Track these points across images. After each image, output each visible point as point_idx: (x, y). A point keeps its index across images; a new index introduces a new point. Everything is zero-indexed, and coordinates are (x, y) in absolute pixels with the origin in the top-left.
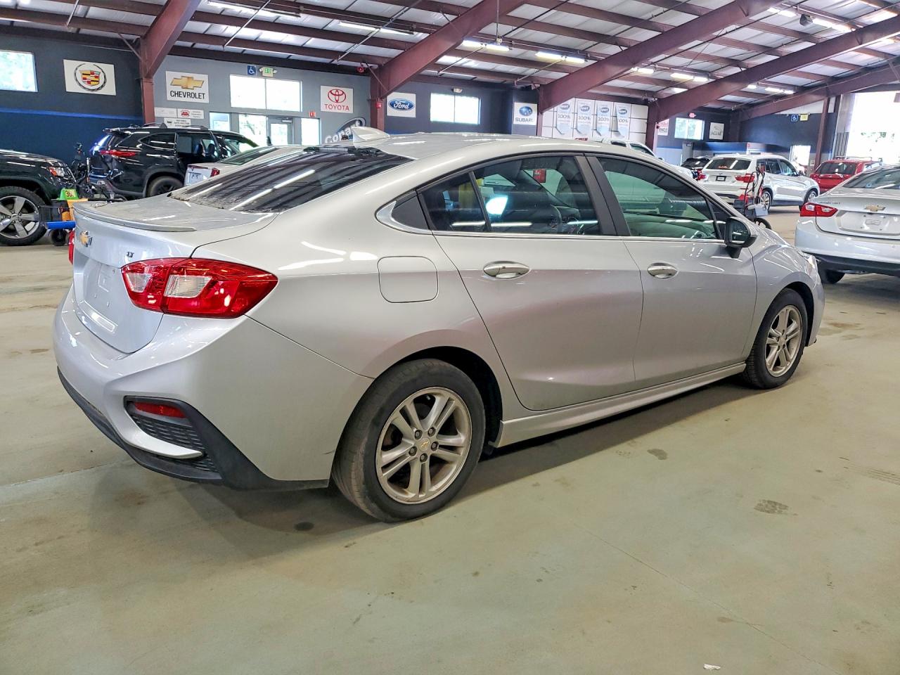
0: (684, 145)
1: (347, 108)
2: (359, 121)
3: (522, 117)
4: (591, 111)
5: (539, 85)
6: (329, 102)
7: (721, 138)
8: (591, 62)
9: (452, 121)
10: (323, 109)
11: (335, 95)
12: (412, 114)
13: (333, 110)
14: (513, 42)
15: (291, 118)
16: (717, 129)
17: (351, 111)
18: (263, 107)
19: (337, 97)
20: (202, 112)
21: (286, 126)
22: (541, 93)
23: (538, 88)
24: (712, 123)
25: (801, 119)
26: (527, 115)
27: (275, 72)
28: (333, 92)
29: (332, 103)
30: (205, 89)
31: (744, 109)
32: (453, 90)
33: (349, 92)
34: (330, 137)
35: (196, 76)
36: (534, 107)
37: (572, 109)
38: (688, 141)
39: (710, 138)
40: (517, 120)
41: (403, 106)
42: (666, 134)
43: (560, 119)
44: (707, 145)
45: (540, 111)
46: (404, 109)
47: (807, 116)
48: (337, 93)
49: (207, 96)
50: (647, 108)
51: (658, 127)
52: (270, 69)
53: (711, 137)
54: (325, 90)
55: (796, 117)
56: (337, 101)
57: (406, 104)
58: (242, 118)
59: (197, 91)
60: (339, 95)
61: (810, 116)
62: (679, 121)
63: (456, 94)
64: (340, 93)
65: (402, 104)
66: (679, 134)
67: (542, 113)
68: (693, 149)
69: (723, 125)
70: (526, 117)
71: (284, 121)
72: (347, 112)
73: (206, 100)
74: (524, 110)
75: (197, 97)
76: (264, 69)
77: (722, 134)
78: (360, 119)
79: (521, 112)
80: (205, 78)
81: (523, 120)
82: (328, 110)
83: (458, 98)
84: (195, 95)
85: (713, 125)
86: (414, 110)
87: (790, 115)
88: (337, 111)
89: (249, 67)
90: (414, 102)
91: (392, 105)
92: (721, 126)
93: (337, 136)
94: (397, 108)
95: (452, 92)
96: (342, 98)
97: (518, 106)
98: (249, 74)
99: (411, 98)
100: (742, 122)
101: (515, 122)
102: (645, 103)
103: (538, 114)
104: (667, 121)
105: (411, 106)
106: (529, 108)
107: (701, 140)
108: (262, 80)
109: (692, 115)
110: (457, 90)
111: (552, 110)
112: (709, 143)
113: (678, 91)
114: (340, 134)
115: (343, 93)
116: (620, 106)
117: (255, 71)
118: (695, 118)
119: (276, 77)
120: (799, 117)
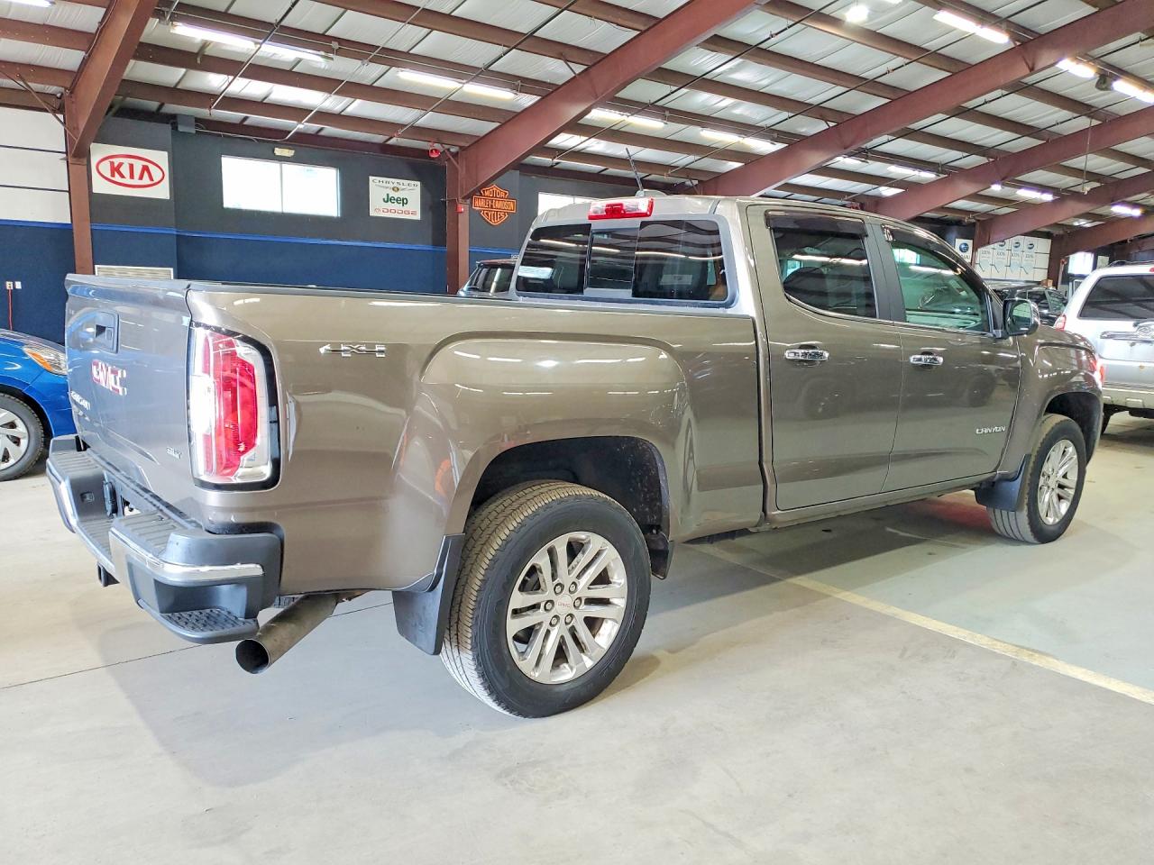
5: (975, 221)
22: (978, 230)
36: (970, 242)
37: (1006, 247)
45: (975, 249)
50: (1050, 241)
67: (977, 250)
70: (963, 253)
79: (961, 249)
97: (958, 242)
103: (973, 251)
106: (966, 244)
109: (1086, 248)
111: (983, 248)
118: (1087, 251)
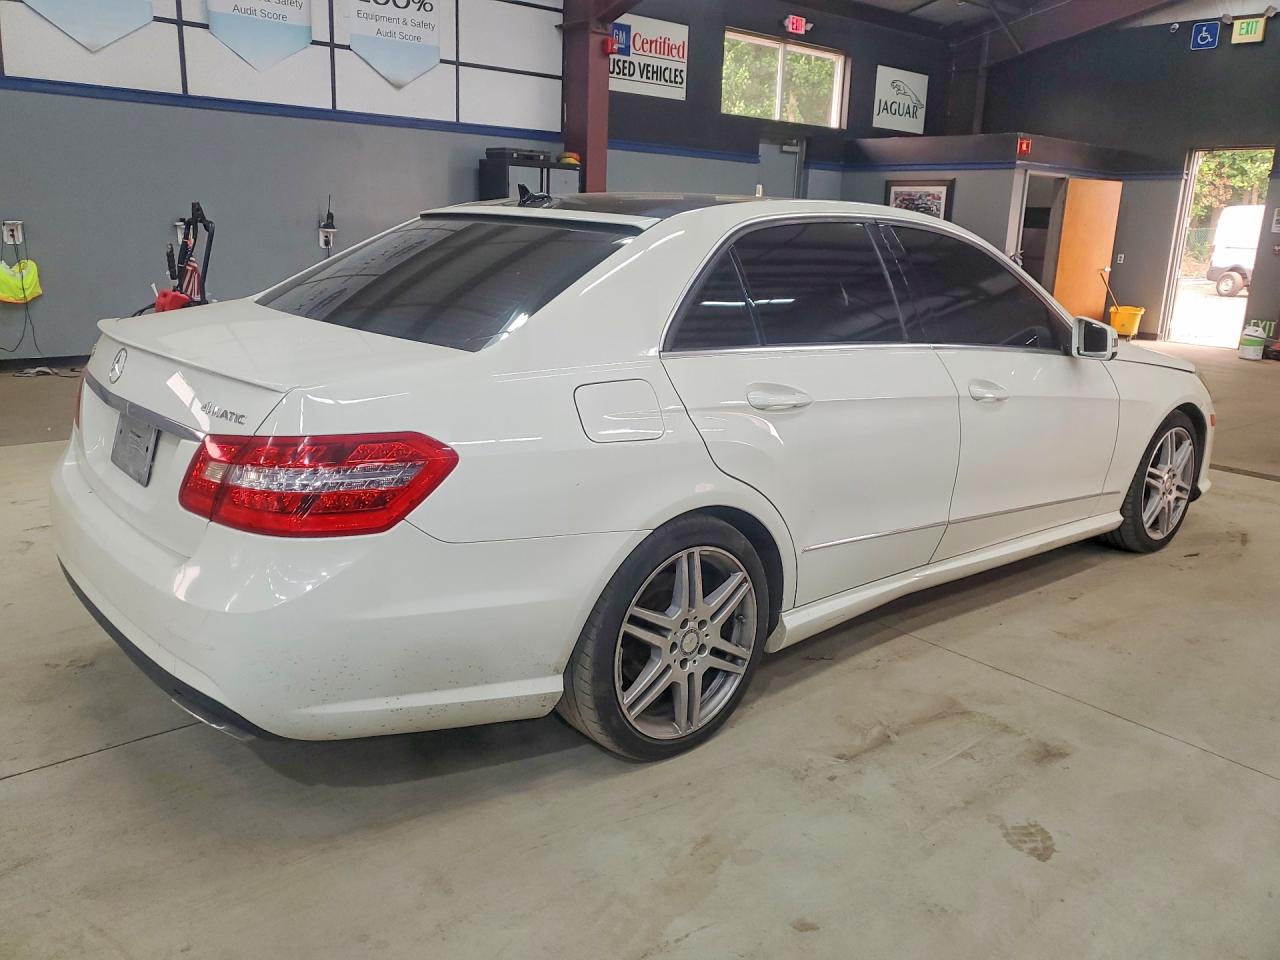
0: (765, 149)
24: (881, 69)
25: (1237, 38)
38: (782, 132)
39: (876, 124)
47: (1262, 21)
53: (880, 121)
55: (1211, 30)
61: (1273, 19)
62: (741, 46)
66: (738, 99)
68: (807, 164)
69: (926, 78)
77: (921, 113)
85: (885, 75)
87: (1186, 26)
92: (916, 85)
100: (991, 70)
104: (673, 28)
107: (839, 130)
109: (796, 24)
112: (870, 143)
118: (809, 39)
120: (1228, 28)
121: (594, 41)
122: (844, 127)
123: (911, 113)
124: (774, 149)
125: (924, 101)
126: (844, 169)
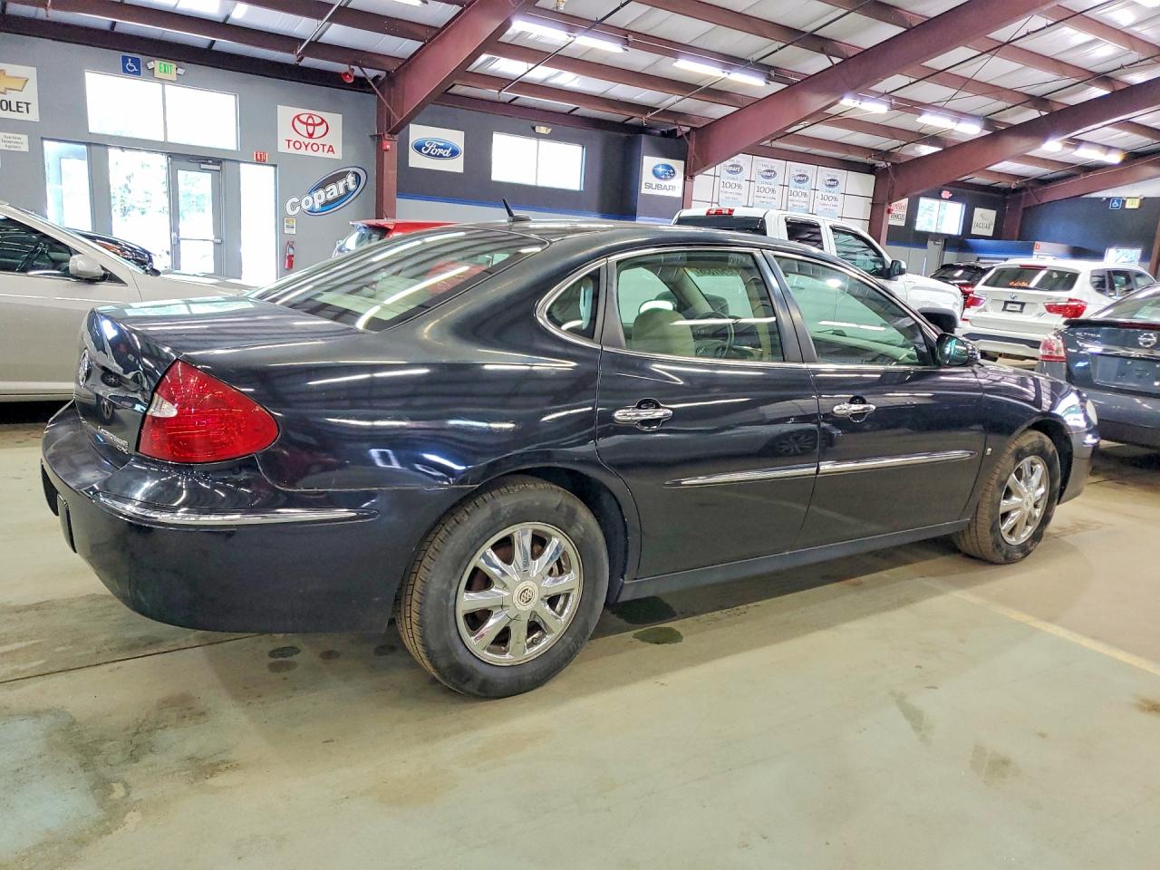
0: (930, 243)
1: (331, 149)
2: (354, 173)
3: (655, 181)
4: (779, 179)
5: (688, 129)
6: (295, 137)
7: (990, 233)
8: (777, 87)
9: (534, 184)
10: (282, 147)
11: (307, 124)
12: (456, 165)
13: (302, 151)
14: (630, 38)
15: (218, 162)
16: (985, 220)
17: (338, 155)
18: (158, 136)
19: (311, 129)
20: (24, 138)
21: (209, 176)
22: (692, 145)
23: (688, 134)
24: (976, 209)
26: (666, 179)
27: (181, 71)
28: (301, 118)
29: (302, 139)
30: (30, 94)
31: (1032, 188)
32: (534, 128)
33: (335, 120)
34: (296, 200)
35: (13, 70)
36: (678, 165)
38: (937, 236)
40: (649, 186)
41: (440, 151)
42: (902, 223)
43: (725, 189)
44: (966, 242)
45: (689, 174)
46: (441, 156)
47: (1138, 201)
48: (310, 121)
49: (34, 108)
50: (873, 177)
51: (889, 211)
52: (172, 66)
53: (974, 231)
54: (286, 113)
55: (1119, 201)
56: (311, 136)
57: (444, 148)
58: (114, 154)
59: (13, 97)
60: (314, 125)
61: (1145, 201)
62: (925, 203)
63: (540, 136)
64: (318, 121)
65: (438, 147)
66: (922, 225)
67: (692, 177)
68: (944, 249)
69: (995, 212)
70: (663, 183)
71: (203, 166)
72: (330, 155)
73: (34, 116)
74: (660, 170)
75: (14, 108)
76: (157, 64)
77: (992, 227)
78: (355, 170)
79: (655, 173)
80: (30, 72)
81: (658, 186)
82: (292, 150)
83: (544, 144)
84: (9, 104)
85: (978, 212)
86: (460, 160)
87: (1109, 199)
88: (310, 152)
89: (125, 60)
90: (461, 146)
91: (419, 148)
92: (991, 215)
93: (309, 198)
94: (429, 154)
95: (531, 133)
96: (320, 130)
97: (650, 163)
98: (125, 70)
99: (456, 138)
100: (1024, 209)
101: (644, 190)
102: (870, 169)
103: (685, 179)
104: (905, 202)
105: (454, 153)
106: (669, 167)
107: (958, 236)
108: (155, 87)
109: (946, 194)
110: (542, 130)
111: (711, 171)
112: (969, 240)
113: (926, 150)
114: (316, 195)
115: (323, 121)
116: (827, 173)
117: (138, 67)
118: (951, 199)
119: (180, 81)
120: (1124, 202)
121: (886, 210)
122: (960, 233)
123: (988, 228)
124: (932, 242)
125: (993, 221)
126: (959, 251)
